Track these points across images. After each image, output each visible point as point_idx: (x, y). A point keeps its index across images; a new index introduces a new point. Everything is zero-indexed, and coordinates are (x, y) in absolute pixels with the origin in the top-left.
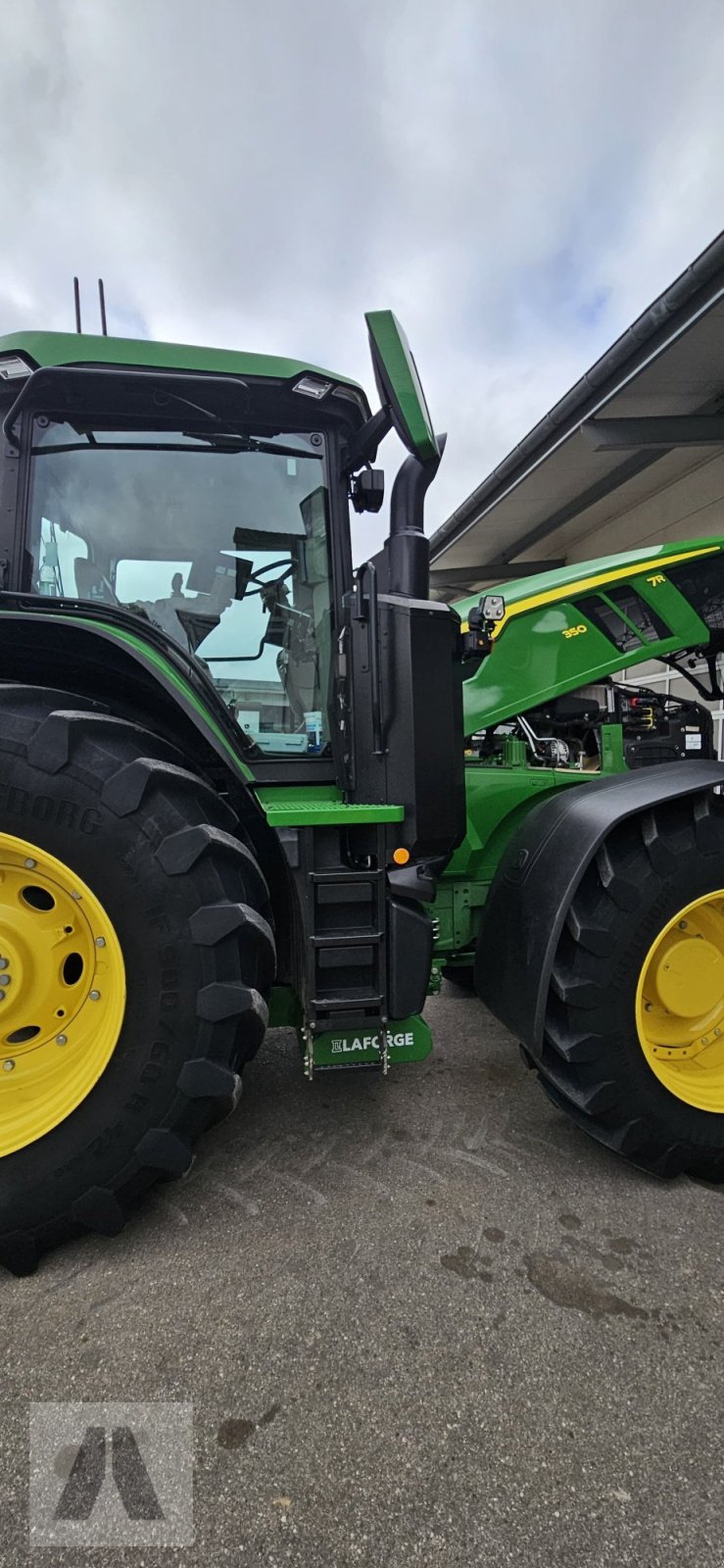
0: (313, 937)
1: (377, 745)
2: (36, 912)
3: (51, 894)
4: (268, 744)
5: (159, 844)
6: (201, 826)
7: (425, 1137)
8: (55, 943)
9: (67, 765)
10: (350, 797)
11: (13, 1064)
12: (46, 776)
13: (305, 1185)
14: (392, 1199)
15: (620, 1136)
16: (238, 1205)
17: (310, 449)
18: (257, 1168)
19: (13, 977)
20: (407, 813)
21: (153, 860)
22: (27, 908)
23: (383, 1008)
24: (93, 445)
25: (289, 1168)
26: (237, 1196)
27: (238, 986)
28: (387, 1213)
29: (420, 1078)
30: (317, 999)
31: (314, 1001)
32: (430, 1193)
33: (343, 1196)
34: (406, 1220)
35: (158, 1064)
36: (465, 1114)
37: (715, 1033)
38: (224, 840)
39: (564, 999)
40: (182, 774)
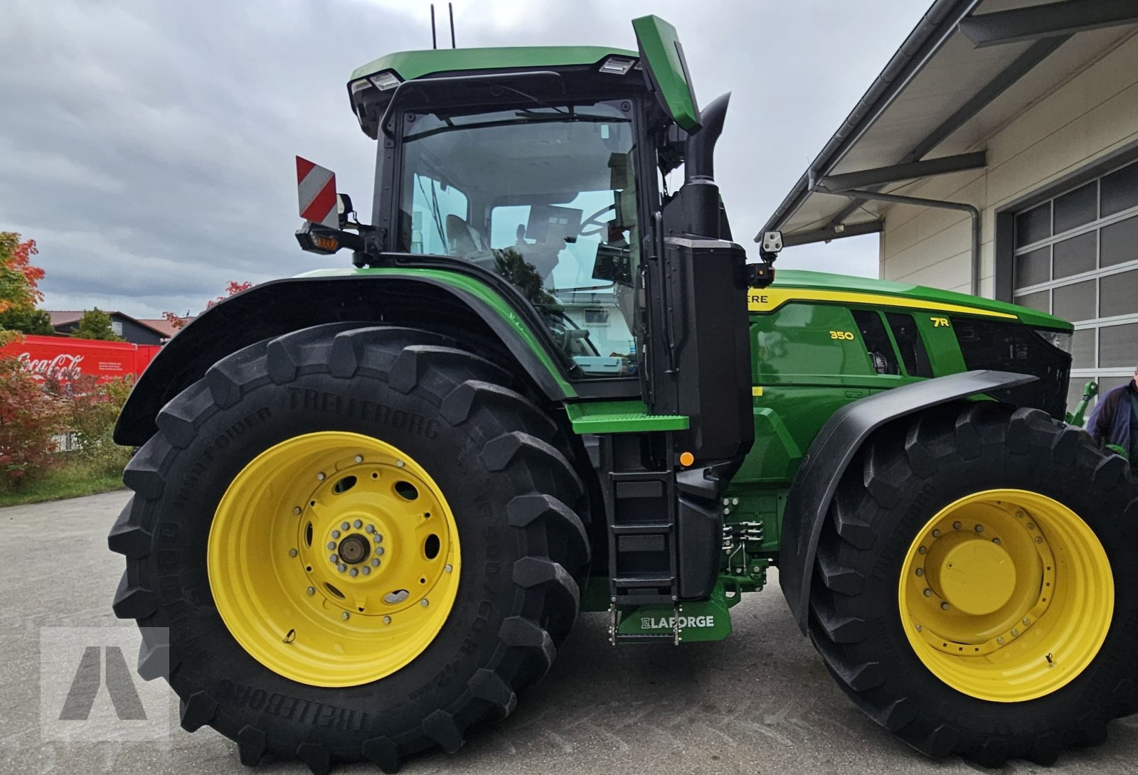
0: (613, 526)
1: (668, 366)
2: (403, 500)
3: (416, 487)
4: (589, 366)
5: (483, 447)
6: (515, 433)
7: (730, 711)
8: (418, 525)
9: (416, 386)
10: (653, 411)
11: (390, 619)
12: (401, 395)
13: (615, 737)
14: (684, 752)
15: (887, 712)
16: (558, 745)
17: (622, 116)
18: (580, 722)
19: (385, 550)
20: (693, 421)
21: (478, 460)
22: (398, 498)
23: (674, 588)
24: (451, 127)
25: (606, 724)
26: (558, 739)
27: (545, 560)
28: (675, 761)
29: (744, 668)
30: (618, 578)
31: (615, 579)
32: (718, 751)
33: (643, 747)
34: (690, 768)
35: (485, 618)
36: (774, 697)
37: (1011, 633)
38: (533, 445)
39: (828, 585)
40: (503, 393)
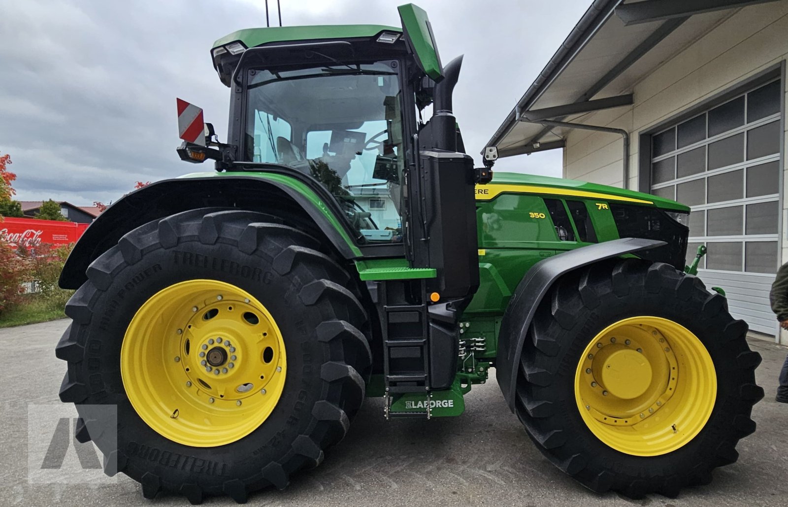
0: (387, 341)
1: (423, 236)
2: (250, 325)
3: (257, 316)
4: (371, 236)
5: (301, 289)
6: (322, 280)
7: (464, 462)
8: (258, 341)
9: (256, 250)
10: (412, 266)
11: (241, 402)
12: (247, 256)
13: (389, 479)
14: (434, 489)
15: (567, 463)
16: (351, 484)
17: (391, 71)
18: (366, 470)
19: (237, 357)
20: (439, 272)
21: (298, 297)
22: (245, 323)
23: (427, 382)
24: (279, 79)
25: (383, 471)
26: (352, 481)
27: (342, 364)
28: (428, 495)
29: (474, 434)
30: (390, 375)
31: (388, 376)
32: (456, 488)
33: (407, 486)
34: (438, 499)
35: (303, 402)
36: (493, 453)
37: (649, 410)
38: (334, 288)
39: (528, 380)
40: (314, 254)
